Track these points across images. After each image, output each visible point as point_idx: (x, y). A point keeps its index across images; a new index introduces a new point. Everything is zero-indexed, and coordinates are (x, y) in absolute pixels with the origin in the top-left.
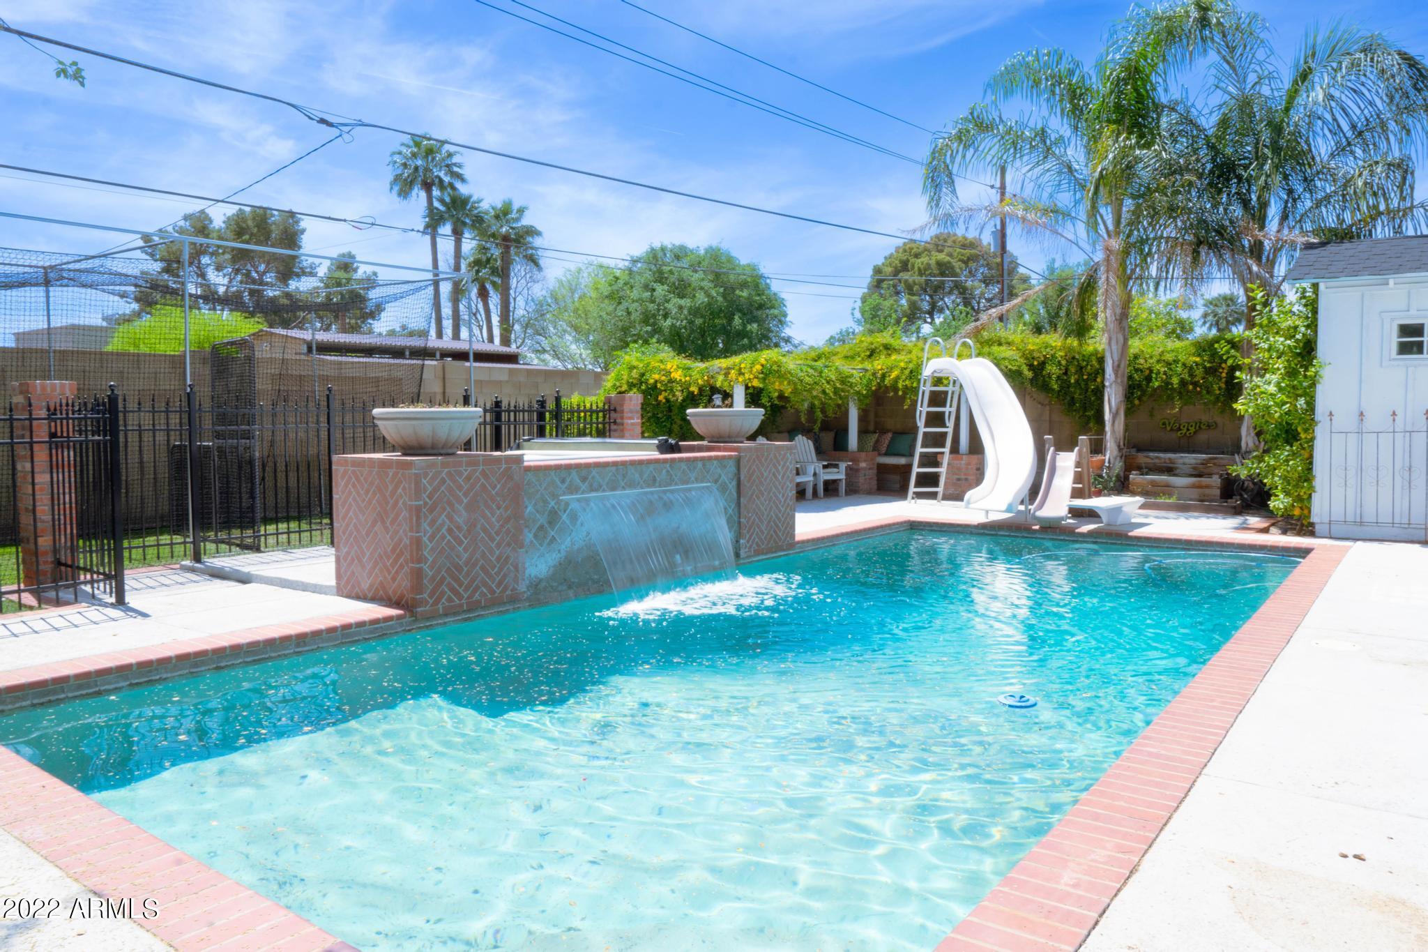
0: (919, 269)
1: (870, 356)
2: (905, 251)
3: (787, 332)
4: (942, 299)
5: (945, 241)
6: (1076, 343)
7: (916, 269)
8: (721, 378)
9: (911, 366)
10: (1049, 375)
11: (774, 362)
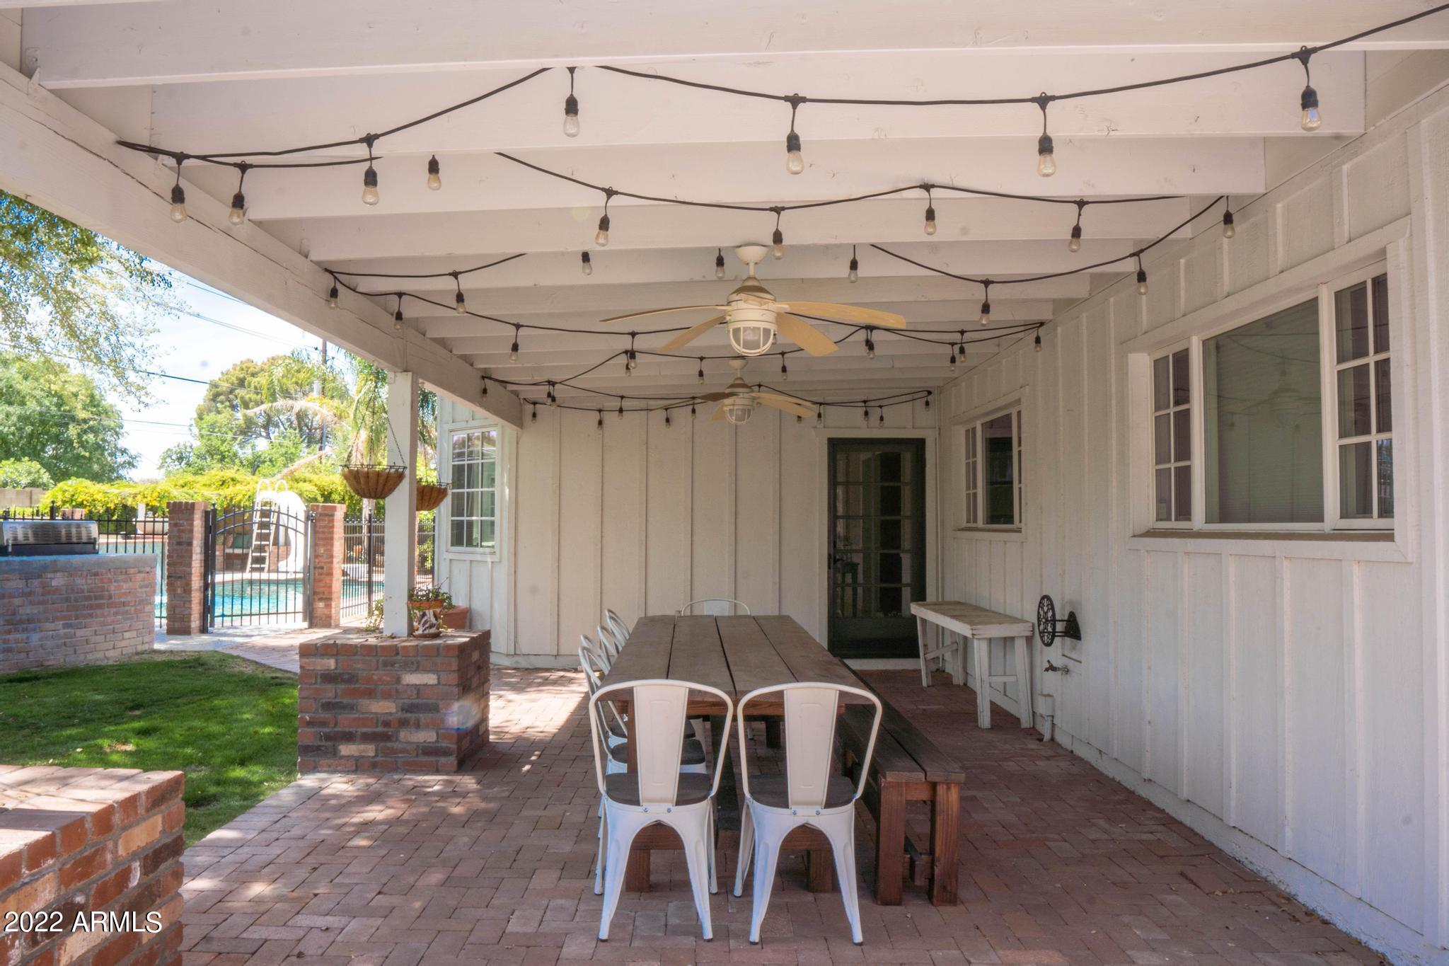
0: (255, 387)
2: (242, 369)
4: (278, 416)
8: (130, 500)
9: (249, 493)
11: (166, 491)
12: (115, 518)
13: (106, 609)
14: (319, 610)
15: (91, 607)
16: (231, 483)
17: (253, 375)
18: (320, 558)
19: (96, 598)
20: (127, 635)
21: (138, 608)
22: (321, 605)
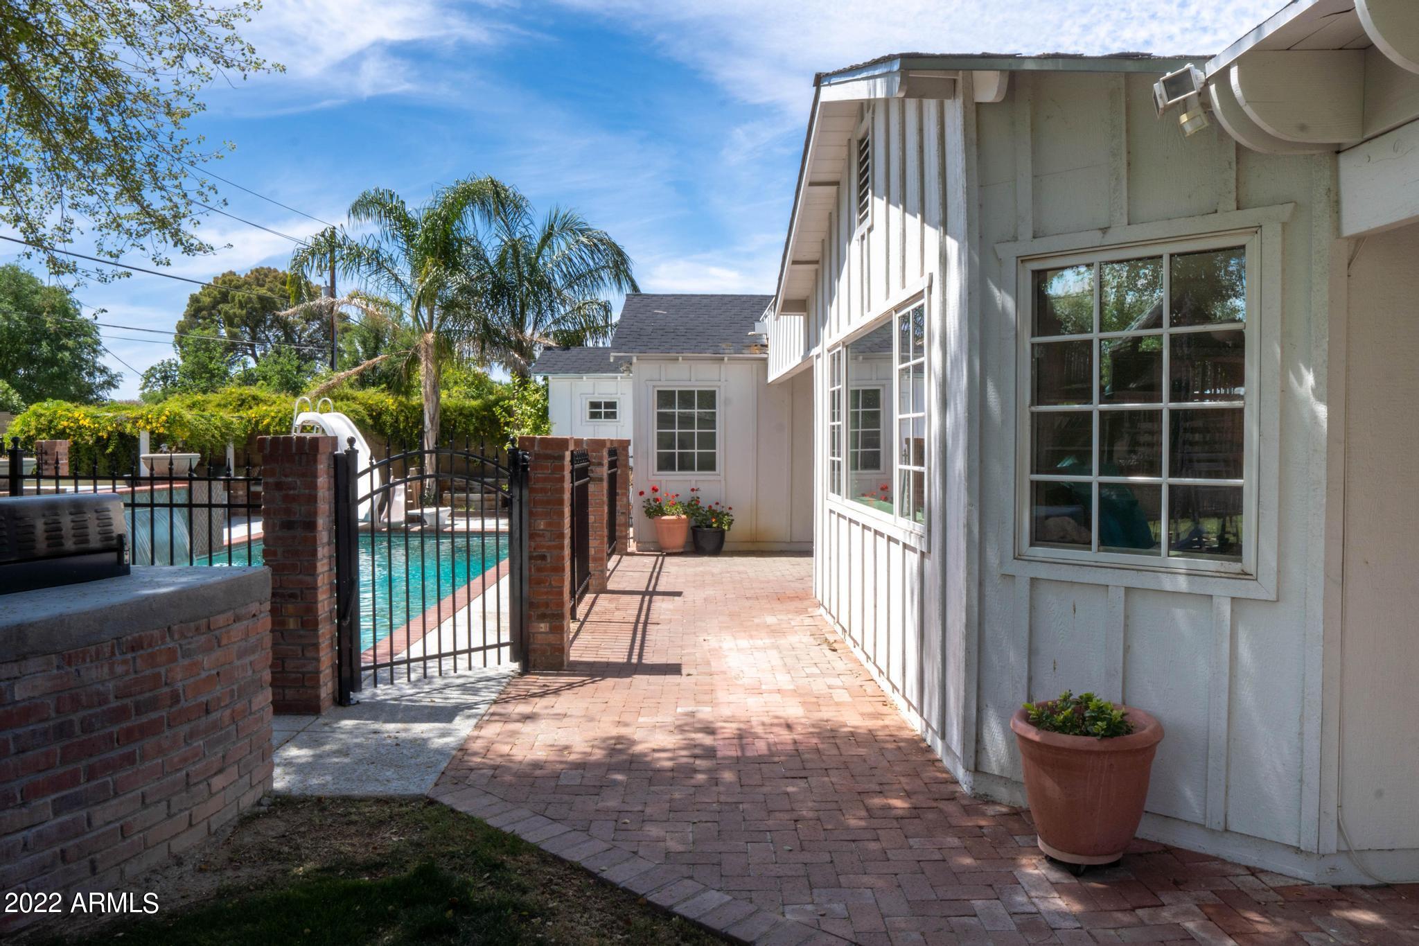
0: (240, 302)
1: (240, 405)
2: (224, 282)
3: (101, 361)
4: (264, 332)
5: (266, 276)
6: (404, 399)
7: (237, 301)
8: (129, 426)
9: (280, 415)
10: (384, 424)
11: (176, 414)
12: (109, 450)
13: (167, 733)
14: (539, 636)
15: (129, 736)
16: (252, 403)
17: (238, 288)
18: (538, 539)
19: (139, 711)
20: (217, 782)
21: (239, 706)
22: (543, 627)
